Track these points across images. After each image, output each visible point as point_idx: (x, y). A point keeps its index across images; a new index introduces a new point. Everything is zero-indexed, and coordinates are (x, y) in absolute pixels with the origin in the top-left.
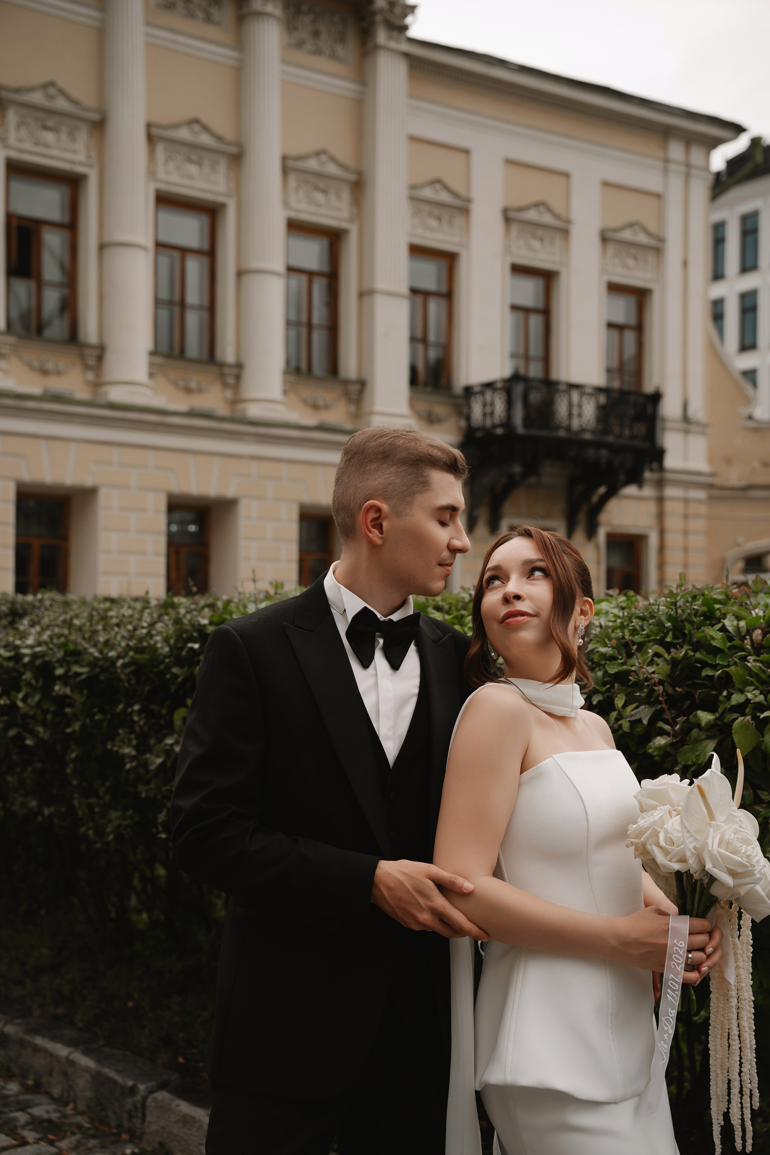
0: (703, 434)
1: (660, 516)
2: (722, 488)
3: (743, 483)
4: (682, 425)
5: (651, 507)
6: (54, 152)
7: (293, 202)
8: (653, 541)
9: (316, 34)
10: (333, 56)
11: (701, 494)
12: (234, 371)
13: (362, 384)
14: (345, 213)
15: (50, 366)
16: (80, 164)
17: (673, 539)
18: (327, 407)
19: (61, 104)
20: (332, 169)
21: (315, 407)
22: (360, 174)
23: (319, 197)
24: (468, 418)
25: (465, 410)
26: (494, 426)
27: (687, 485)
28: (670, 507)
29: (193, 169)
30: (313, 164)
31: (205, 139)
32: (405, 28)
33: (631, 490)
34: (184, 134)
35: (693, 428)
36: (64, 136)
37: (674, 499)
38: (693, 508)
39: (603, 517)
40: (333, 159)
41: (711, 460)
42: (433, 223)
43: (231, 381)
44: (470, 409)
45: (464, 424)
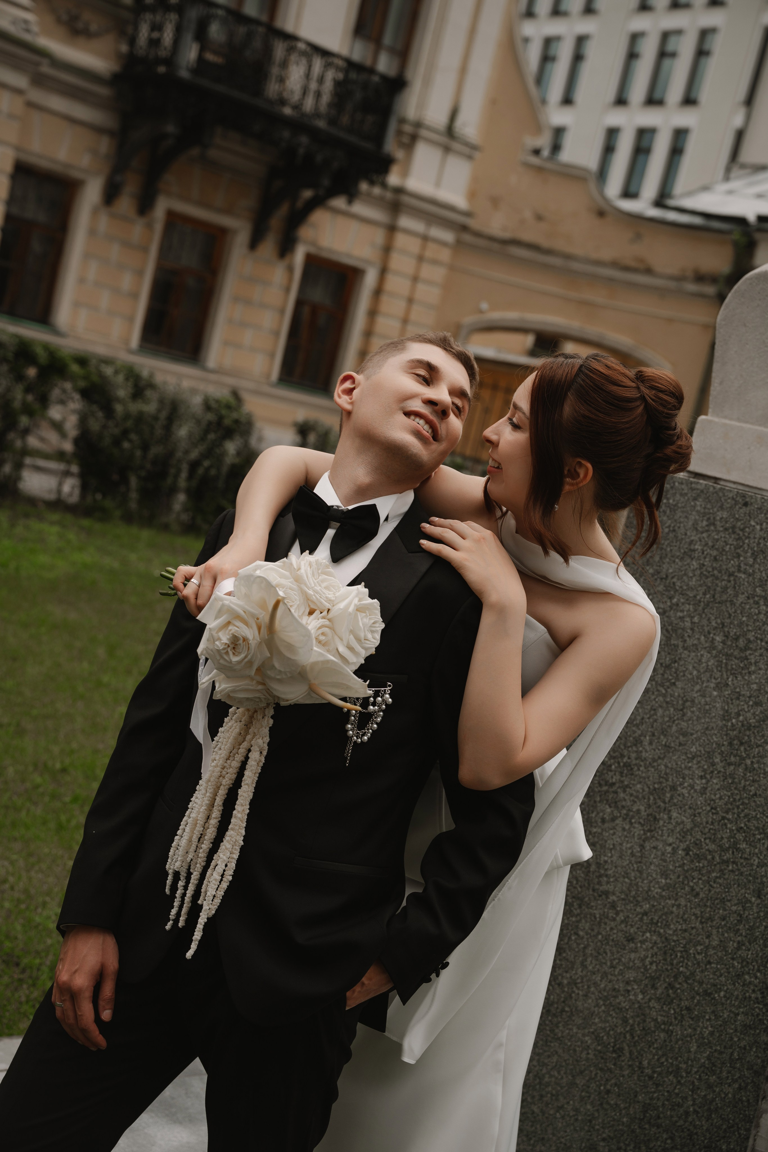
0: (470, 157)
1: (387, 249)
2: (478, 234)
3: (507, 235)
4: (444, 140)
5: (379, 236)
8: (370, 279)
11: (448, 236)
17: (393, 283)
24: (132, 41)
25: (130, 30)
26: (159, 61)
27: (431, 219)
28: (401, 240)
33: (339, 202)
35: (456, 146)
37: (408, 232)
38: (431, 251)
39: (305, 232)
41: (472, 195)
44: (136, 28)
45: (124, 48)
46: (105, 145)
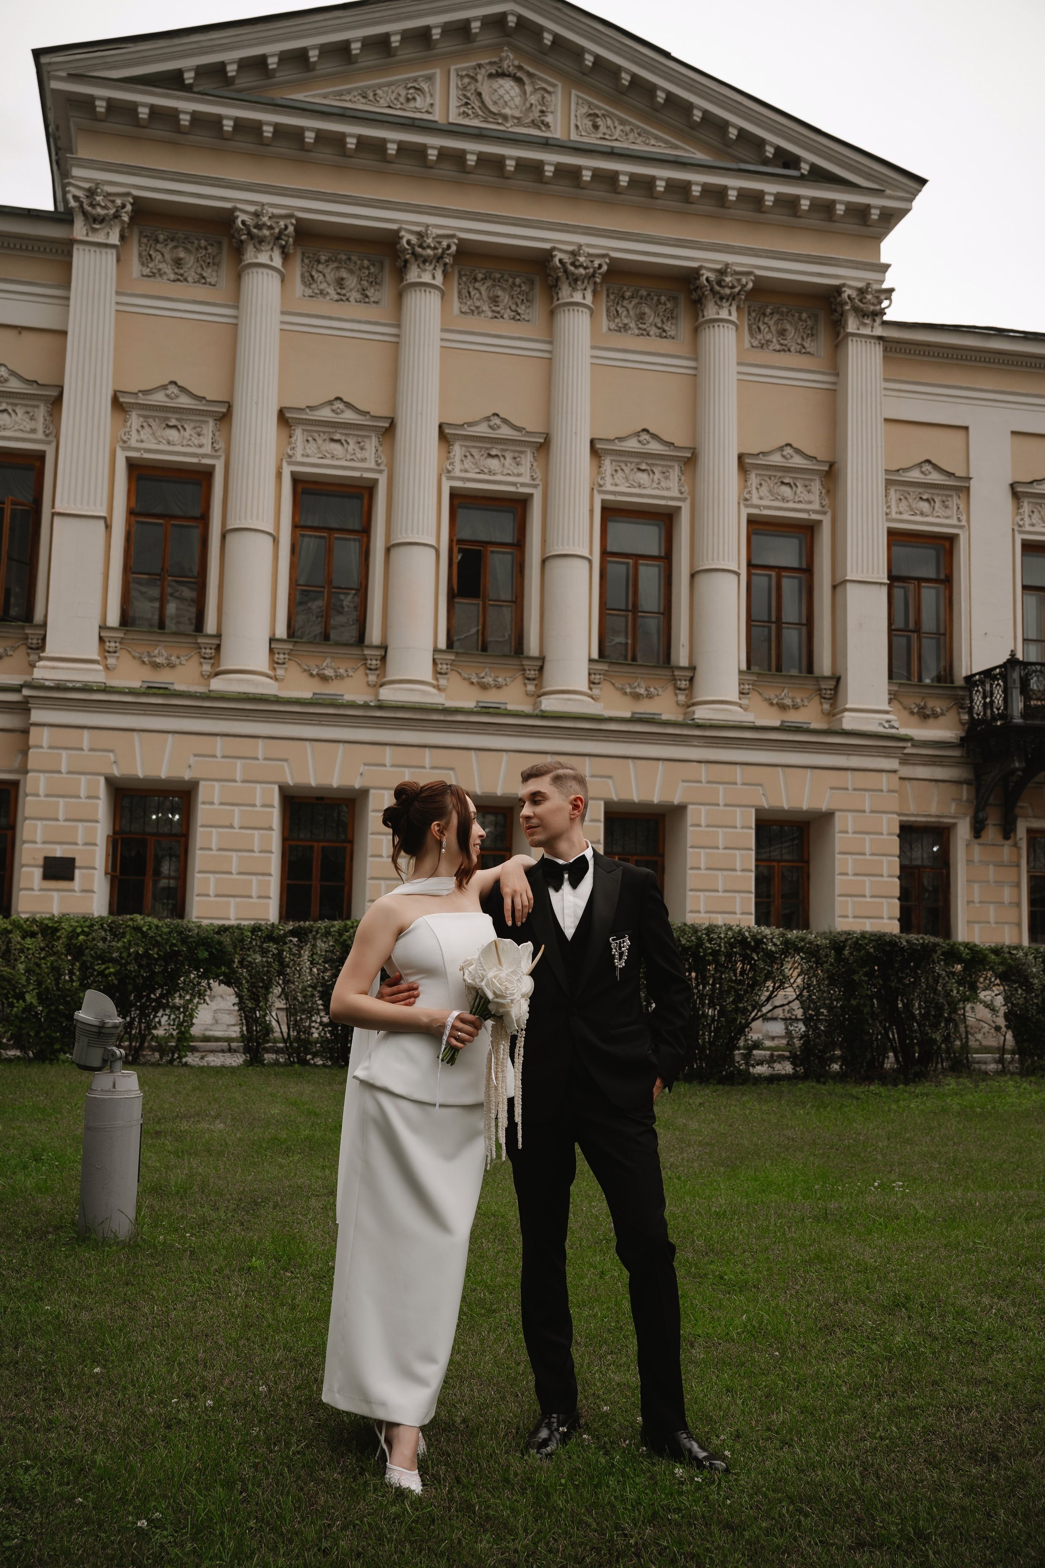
6: (499, 478)
7: (755, 501)
9: (782, 333)
10: (802, 351)
12: (689, 674)
13: (837, 680)
14: (816, 506)
15: (489, 680)
16: (523, 485)
18: (796, 707)
19: (505, 432)
20: (798, 461)
21: (783, 707)
22: (832, 465)
23: (786, 491)
24: (970, 711)
25: (967, 703)
26: (994, 718)
29: (643, 477)
30: (776, 459)
31: (654, 447)
32: (882, 313)
34: (632, 445)
36: (508, 461)
40: (798, 451)
42: (925, 506)
43: (683, 684)
44: (972, 701)
45: (966, 717)
46: (965, 792)
